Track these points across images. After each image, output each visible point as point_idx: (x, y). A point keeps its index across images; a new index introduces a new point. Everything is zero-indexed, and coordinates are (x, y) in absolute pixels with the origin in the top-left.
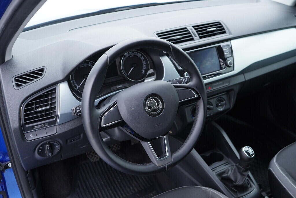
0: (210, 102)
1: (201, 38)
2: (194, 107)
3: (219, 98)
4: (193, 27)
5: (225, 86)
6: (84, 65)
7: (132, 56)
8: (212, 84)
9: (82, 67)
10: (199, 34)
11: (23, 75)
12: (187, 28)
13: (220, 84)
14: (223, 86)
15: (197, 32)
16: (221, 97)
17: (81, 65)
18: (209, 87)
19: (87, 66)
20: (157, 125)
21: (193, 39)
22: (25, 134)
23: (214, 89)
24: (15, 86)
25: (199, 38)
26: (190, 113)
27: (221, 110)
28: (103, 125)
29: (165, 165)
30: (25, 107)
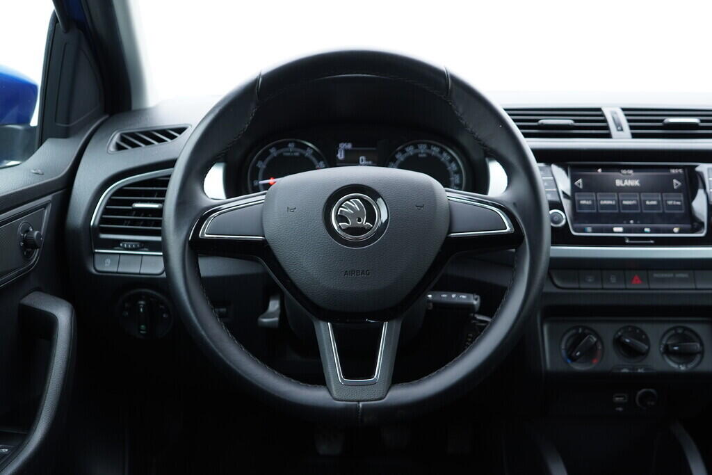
0: (642, 332)
1: (635, 136)
2: (580, 331)
3: (680, 331)
4: (624, 110)
5: (696, 289)
6: (292, 152)
7: (424, 155)
8: (650, 272)
9: (289, 154)
10: (631, 128)
11: (142, 133)
12: (603, 109)
13: (681, 280)
14: (693, 286)
15: (629, 121)
16: (685, 329)
17: (287, 149)
18: (636, 277)
19: (302, 155)
20: (352, 272)
21: (608, 136)
22: (97, 256)
23: (652, 287)
24: (112, 148)
25: (630, 136)
26: (560, 344)
27: (683, 368)
28: (205, 233)
29: (359, 401)
30: (113, 195)
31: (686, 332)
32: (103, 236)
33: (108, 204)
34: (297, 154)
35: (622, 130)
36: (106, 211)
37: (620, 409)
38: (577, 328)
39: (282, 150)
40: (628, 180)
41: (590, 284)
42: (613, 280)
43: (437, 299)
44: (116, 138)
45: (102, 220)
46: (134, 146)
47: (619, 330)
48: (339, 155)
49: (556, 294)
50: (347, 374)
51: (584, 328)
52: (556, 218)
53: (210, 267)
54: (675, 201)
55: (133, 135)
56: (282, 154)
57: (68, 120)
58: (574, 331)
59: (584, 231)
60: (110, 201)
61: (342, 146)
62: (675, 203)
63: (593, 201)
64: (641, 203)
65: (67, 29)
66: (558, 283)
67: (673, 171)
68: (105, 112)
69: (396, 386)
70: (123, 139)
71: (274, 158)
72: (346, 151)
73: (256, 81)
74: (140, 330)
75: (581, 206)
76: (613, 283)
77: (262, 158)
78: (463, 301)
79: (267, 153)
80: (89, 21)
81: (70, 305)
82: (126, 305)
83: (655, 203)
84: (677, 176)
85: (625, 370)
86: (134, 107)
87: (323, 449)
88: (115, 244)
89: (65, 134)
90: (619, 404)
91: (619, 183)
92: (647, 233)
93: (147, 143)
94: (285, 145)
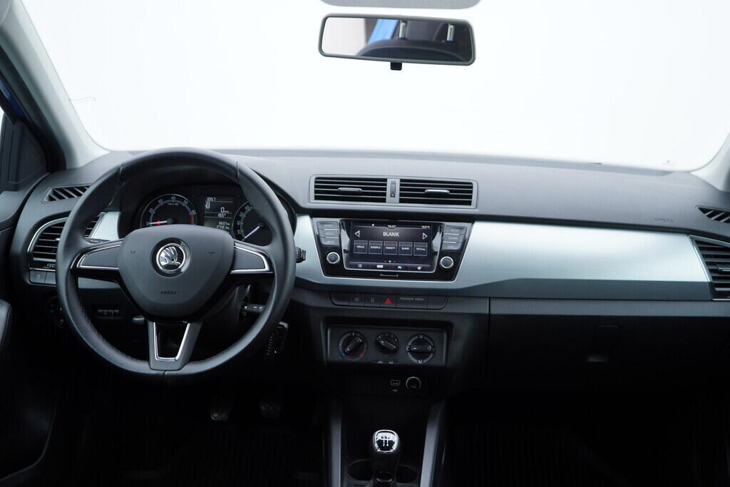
0: (395, 337)
1: (401, 201)
2: (353, 334)
4: (401, 180)
5: (428, 309)
8: (398, 297)
10: (401, 195)
12: (387, 180)
13: (419, 303)
15: (401, 190)
17: (169, 201)
18: (388, 299)
19: (180, 205)
20: (165, 293)
21: (384, 201)
22: (31, 272)
23: (398, 306)
24: (46, 199)
25: (398, 200)
26: (339, 343)
27: (420, 362)
28: (81, 265)
29: (165, 371)
30: (44, 231)
31: (425, 338)
32: (35, 259)
33: (40, 237)
34: (177, 204)
35: (394, 196)
36: (38, 242)
37: (395, 391)
38: (351, 332)
39: (167, 201)
40: (392, 232)
41: (356, 303)
42: (373, 300)
43: (250, 309)
44: (49, 192)
45: (35, 249)
46: (61, 198)
47: (380, 335)
48: (206, 206)
49: (333, 309)
50: (161, 354)
51: (356, 332)
52: (333, 258)
53: (84, 283)
54: (421, 248)
55: (61, 190)
56: (166, 204)
57: (17, 180)
58: (349, 334)
59: (356, 267)
60: (42, 236)
61: (210, 199)
62: (421, 249)
63: (365, 246)
64: (398, 248)
65: (14, 122)
66: (334, 302)
67: (423, 227)
68: (48, 171)
69: (191, 363)
70: (54, 193)
71: (161, 207)
72: (211, 203)
73: (119, 169)
74: (60, 322)
75: (356, 249)
76: (372, 304)
77: (153, 206)
78: (254, 310)
79: (156, 203)
80: (27, 116)
81: (9, 305)
82: (52, 306)
83: (408, 249)
84: (425, 231)
85: (380, 362)
86: (68, 167)
87: (215, 416)
88: (43, 264)
89: (16, 188)
90: (395, 387)
91: (385, 234)
92: (399, 269)
93: (70, 196)
94: (169, 198)
